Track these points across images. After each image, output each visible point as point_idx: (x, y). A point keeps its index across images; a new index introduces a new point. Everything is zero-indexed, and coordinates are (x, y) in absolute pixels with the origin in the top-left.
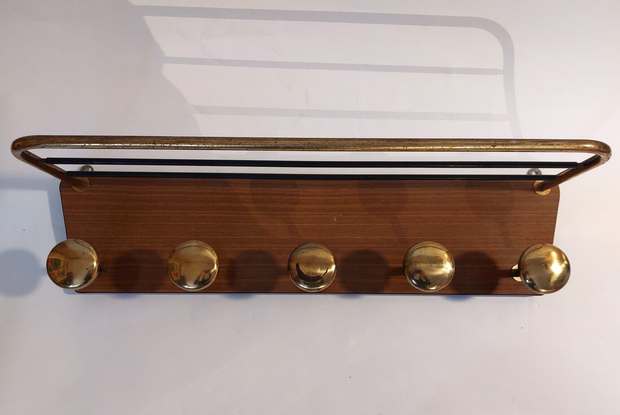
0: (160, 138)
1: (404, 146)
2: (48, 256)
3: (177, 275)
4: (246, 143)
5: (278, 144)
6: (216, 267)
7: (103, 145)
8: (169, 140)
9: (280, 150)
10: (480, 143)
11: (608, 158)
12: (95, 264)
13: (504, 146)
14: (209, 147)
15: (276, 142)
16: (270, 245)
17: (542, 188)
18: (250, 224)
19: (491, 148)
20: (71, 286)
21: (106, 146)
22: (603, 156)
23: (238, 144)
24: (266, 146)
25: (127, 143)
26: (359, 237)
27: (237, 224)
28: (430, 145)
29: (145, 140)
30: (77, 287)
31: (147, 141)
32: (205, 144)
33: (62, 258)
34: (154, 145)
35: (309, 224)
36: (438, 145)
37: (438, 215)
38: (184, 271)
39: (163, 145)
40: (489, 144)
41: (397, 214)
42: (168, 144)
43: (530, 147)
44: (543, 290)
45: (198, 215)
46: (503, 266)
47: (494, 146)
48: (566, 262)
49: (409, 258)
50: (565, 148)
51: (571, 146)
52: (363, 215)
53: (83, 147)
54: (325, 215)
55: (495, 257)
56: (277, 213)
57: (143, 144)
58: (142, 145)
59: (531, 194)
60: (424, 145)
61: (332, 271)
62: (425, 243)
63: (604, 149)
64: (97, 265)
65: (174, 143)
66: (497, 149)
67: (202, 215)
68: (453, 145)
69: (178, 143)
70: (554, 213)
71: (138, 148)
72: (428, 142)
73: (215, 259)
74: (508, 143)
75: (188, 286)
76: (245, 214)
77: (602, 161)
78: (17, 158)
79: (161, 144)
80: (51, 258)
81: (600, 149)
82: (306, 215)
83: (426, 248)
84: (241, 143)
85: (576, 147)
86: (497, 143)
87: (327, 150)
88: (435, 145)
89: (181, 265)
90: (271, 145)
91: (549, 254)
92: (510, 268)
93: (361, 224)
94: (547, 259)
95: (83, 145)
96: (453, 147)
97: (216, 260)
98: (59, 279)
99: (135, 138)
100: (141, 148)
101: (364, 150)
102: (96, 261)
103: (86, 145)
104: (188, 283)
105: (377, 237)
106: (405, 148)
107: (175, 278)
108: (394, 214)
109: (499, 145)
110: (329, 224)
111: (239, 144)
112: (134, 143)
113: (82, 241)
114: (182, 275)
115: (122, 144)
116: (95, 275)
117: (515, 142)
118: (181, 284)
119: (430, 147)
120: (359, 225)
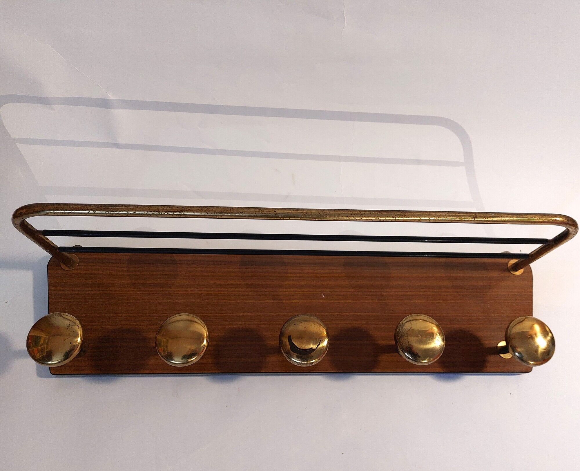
0: (164, 207)
1: (393, 217)
2: (29, 333)
3: (164, 351)
4: (247, 212)
5: (277, 213)
6: (205, 343)
7: (107, 212)
8: (173, 209)
9: (279, 219)
10: (462, 215)
11: (576, 232)
12: (79, 340)
13: (484, 218)
14: (211, 215)
15: (275, 212)
16: (259, 323)
17: (516, 267)
18: (238, 301)
19: (472, 219)
20: (50, 363)
21: (111, 213)
22: (571, 229)
23: (239, 212)
24: (266, 215)
25: (131, 211)
26: (348, 314)
27: (226, 301)
28: (417, 216)
29: (149, 209)
30: (56, 363)
31: (151, 209)
32: (208, 212)
33: (43, 335)
34: (158, 213)
35: (298, 301)
36: (424, 216)
37: (422, 293)
38: (172, 347)
39: (166, 213)
40: (470, 216)
41: (383, 292)
42: (171, 212)
43: (507, 220)
44: (532, 363)
45: (187, 292)
46: (488, 343)
47: (475, 218)
48: (550, 334)
49: (400, 330)
50: (539, 220)
51: (543, 219)
52: (350, 292)
53: (88, 214)
54: (313, 291)
55: (479, 334)
56: (266, 290)
57: (147, 211)
58: (146, 213)
59: (506, 274)
60: (412, 216)
61: (324, 346)
62: (415, 316)
63: (572, 222)
64: (81, 340)
65: (177, 211)
66: (477, 221)
67: (191, 292)
68: (438, 216)
69: (181, 211)
70: (530, 292)
71: (142, 216)
72: (415, 214)
73: (205, 332)
74: (487, 215)
75: (174, 361)
76: (234, 291)
77: (571, 236)
78: (15, 227)
79: (165, 211)
80: (31, 336)
81: (569, 221)
82: (295, 291)
83: (416, 321)
84: (242, 212)
85: (547, 220)
86: (478, 215)
87: (323, 219)
88: (422, 216)
89: (168, 341)
90: (271, 214)
91: (532, 328)
92: (496, 346)
93: (349, 301)
94: (531, 332)
95: (87, 212)
96: (438, 218)
97: (207, 334)
98: (38, 356)
99: (139, 206)
100: (145, 216)
101: (357, 220)
102: (81, 336)
103: (91, 212)
104: (175, 359)
105: (366, 314)
106: (395, 218)
107: (162, 353)
108: (380, 292)
109: (479, 217)
110: (317, 301)
111: (241, 213)
112: (138, 211)
113: (67, 314)
114: (169, 351)
115: (126, 211)
116: (77, 352)
117: (493, 215)
118: (168, 359)
119: (417, 217)
120: (348, 301)
